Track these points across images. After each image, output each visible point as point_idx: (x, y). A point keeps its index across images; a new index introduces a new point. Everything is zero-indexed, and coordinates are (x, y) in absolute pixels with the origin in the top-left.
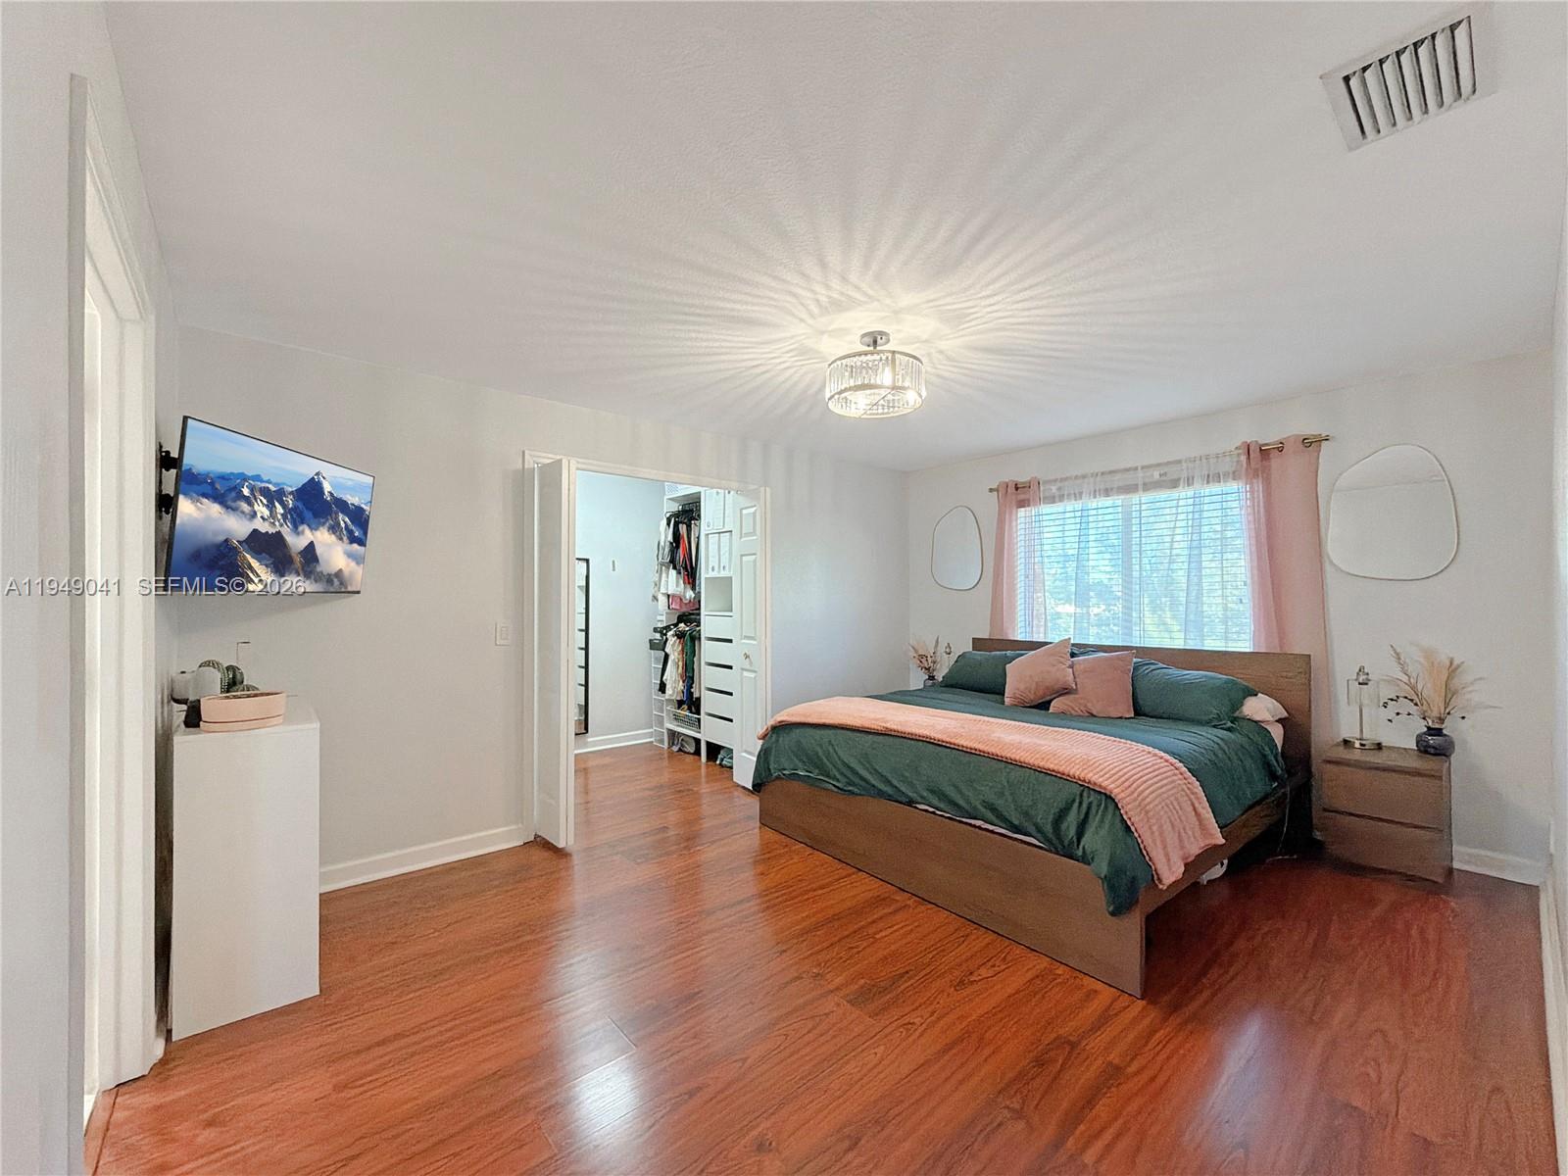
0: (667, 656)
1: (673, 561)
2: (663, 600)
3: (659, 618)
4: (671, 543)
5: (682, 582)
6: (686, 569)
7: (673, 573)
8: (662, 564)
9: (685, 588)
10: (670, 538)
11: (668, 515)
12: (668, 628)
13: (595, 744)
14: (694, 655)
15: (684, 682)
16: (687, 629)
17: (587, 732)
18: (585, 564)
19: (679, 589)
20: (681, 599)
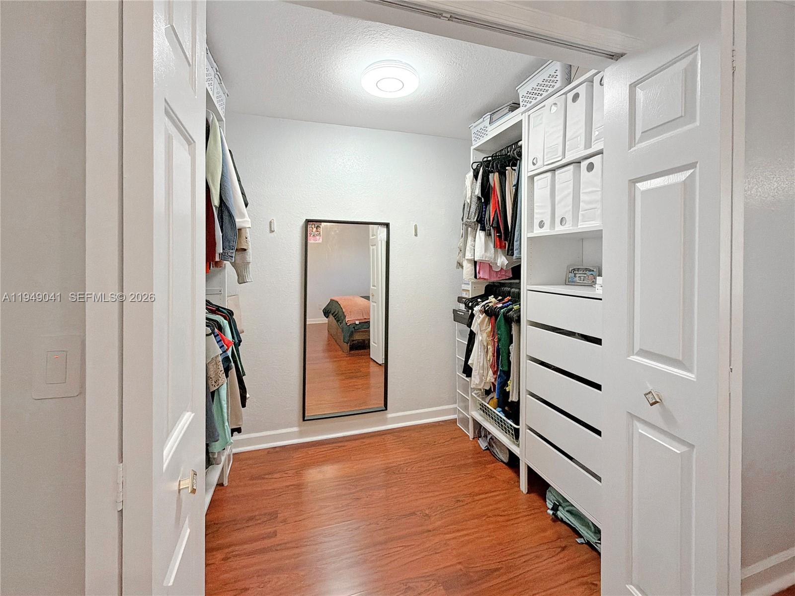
0: (472, 336)
1: (481, 221)
2: (468, 268)
3: (464, 287)
4: (479, 199)
5: (492, 245)
6: (497, 229)
7: (481, 235)
8: (467, 225)
9: (496, 252)
10: (478, 192)
11: (475, 166)
12: (474, 301)
13: (396, 419)
14: (511, 342)
15: (495, 373)
16: (500, 305)
17: (386, 409)
18: (385, 230)
19: (488, 255)
20: (490, 267)
